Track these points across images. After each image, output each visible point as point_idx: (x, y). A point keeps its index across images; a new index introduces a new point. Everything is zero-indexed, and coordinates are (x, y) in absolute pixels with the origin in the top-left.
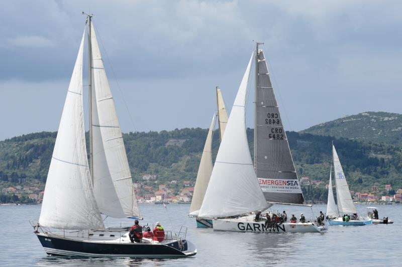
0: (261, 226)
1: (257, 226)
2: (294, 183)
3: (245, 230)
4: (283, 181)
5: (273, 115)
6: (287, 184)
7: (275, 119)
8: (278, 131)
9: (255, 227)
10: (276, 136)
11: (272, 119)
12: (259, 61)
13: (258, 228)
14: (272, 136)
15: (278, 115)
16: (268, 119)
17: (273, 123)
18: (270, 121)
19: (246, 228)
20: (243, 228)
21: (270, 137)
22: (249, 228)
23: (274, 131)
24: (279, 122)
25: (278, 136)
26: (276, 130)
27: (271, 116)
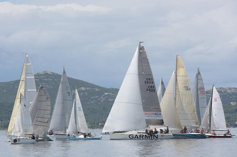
0: (144, 136)
1: (142, 136)
2: (159, 114)
3: (134, 138)
4: (153, 113)
5: (149, 79)
6: (155, 114)
7: (151, 81)
8: (152, 87)
9: (140, 137)
10: (151, 90)
11: (149, 81)
12: (141, 51)
13: (142, 137)
14: (148, 90)
15: (152, 79)
16: (147, 81)
17: (150, 83)
18: (148, 82)
19: (134, 137)
20: (132, 137)
21: (147, 90)
22: (136, 137)
23: (150, 87)
24: (153, 82)
25: (152, 90)
26: (151, 87)
27: (148, 80)
